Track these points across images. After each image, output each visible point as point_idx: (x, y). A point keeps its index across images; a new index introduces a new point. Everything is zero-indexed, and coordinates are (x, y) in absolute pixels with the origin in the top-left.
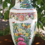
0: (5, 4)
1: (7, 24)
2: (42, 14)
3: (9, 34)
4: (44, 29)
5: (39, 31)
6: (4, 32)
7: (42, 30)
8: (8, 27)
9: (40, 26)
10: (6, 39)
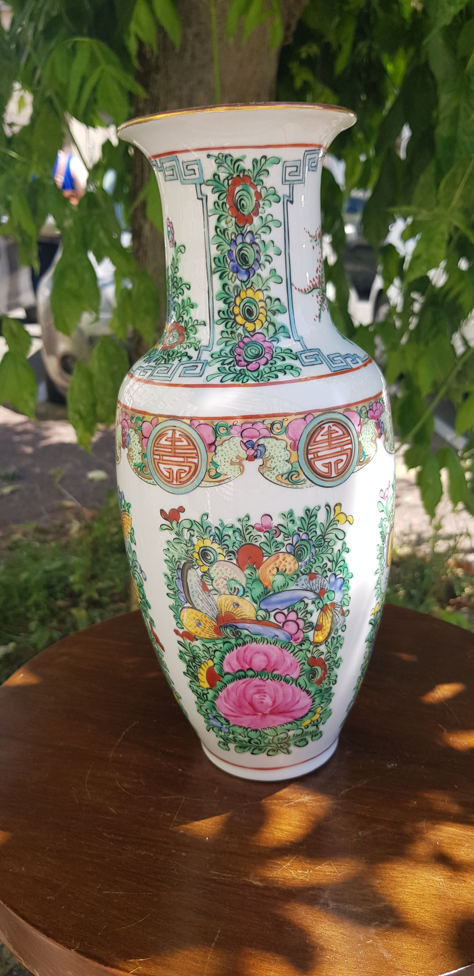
8: (113, 502)
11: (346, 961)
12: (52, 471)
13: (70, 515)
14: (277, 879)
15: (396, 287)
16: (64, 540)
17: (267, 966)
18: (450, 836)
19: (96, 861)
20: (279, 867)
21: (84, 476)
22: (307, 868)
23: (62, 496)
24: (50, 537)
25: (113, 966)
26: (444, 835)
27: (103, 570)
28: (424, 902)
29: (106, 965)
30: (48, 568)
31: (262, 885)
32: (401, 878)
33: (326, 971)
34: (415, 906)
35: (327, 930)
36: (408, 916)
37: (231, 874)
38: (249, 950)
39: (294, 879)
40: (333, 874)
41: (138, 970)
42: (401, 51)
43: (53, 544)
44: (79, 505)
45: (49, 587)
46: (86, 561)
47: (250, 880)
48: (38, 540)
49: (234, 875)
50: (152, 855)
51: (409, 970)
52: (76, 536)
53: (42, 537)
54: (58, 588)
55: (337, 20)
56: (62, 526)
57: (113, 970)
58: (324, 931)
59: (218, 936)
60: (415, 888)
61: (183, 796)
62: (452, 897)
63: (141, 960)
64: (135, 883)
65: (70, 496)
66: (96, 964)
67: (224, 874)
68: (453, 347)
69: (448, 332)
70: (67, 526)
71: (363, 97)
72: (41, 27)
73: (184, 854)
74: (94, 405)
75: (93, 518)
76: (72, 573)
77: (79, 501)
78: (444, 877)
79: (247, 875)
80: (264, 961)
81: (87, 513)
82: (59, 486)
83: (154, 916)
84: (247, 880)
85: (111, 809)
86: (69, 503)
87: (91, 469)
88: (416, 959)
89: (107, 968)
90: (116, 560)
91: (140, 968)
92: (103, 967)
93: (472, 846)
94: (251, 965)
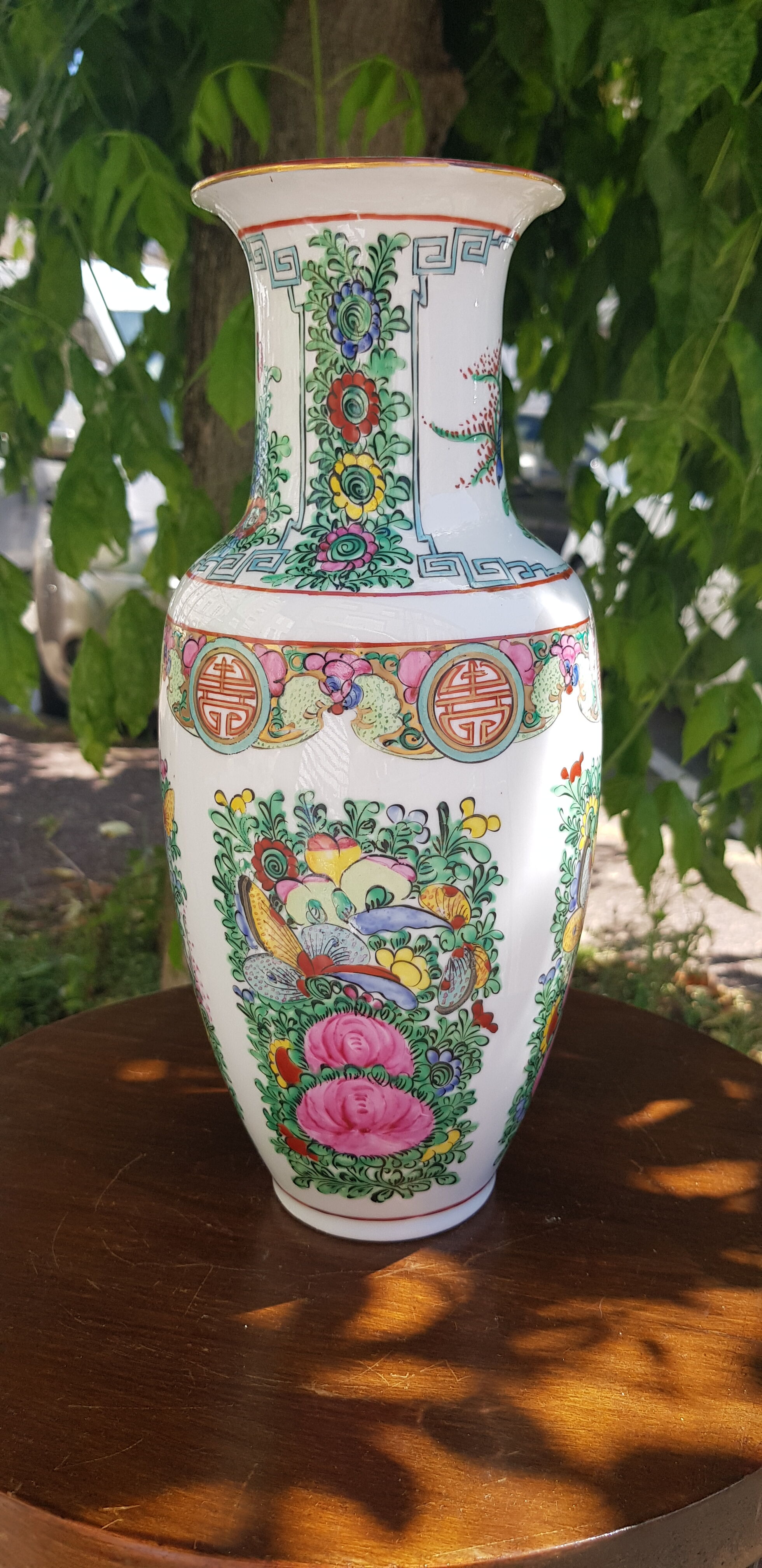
0: (84, 498)
1: (115, 828)
2: (693, 632)
3: (169, 982)
4: (745, 885)
5: (658, 917)
6: (68, 958)
7: (703, 891)
8: (137, 869)
9: (667, 837)
10: (145, 1054)
11: (461, 1509)
12: (42, 821)
13: (66, 891)
14: (357, 1387)
15: (594, 534)
16: (54, 931)
17: (331, 1517)
18: (642, 1323)
19: (60, 1359)
20: (361, 1369)
21: (94, 829)
22: (407, 1371)
23: (56, 861)
24: (32, 925)
25: (74, 1518)
26: (632, 1322)
27: (116, 979)
28: (593, 1421)
29: (63, 1517)
30: (25, 973)
31: (331, 1396)
32: (558, 1385)
33: (427, 1525)
34: (579, 1428)
35: (433, 1462)
36: (567, 1442)
37: (281, 1379)
38: (304, 1493)
39: (384, 1387)
40: (448, 1379)
41: (116, 1524)
42: (607, 184)
43: (36, 936)
44: (82, 874)
45: (25, 1004)
46: (89, 962)
47: (313, 1389)
48: (11, 929)
49: (286, 1380)
50: (153, 1350)
51: (565, 1523)
52: (75, 924)
53: (19, 924)
54: (41, 1007)
55: (508, 133)
56: (53, 908)
57: (75, 1525)
58: (428, 1465)
59: (253, 1472)
60: (581, 1400)
61: (211, 1265)
62: (641, 1414)
63: (123, 1508)
64: (122, 1392)
65: (69, 861)
66: (48, 1516)
67: (270, 1380)
68: (682, 630)
69: (673, 607)
70: (62, 908)
71: (550, 254)
72: (57, 122)
73: (206, 1350)
74: (111, 699)
75: (104, 896)
76: (65, 982)
77: (83, 869)
78: (628, 1384)
79: (308, 1379)
80: (327, 1509)
81: (95, 888)
82: (51, 844)
83: (149, 1442)
84: (307, 1388)
85: (92, 1283)
86: (66, 872)
87: (105, 820)
88: (576, 1505)
89: (65, 1521)
90: (139, 962)
91: (121, 1520)
92: (59, 1519)
93: (675, 1339)
94: (304, 1515)
